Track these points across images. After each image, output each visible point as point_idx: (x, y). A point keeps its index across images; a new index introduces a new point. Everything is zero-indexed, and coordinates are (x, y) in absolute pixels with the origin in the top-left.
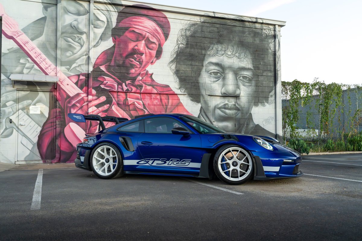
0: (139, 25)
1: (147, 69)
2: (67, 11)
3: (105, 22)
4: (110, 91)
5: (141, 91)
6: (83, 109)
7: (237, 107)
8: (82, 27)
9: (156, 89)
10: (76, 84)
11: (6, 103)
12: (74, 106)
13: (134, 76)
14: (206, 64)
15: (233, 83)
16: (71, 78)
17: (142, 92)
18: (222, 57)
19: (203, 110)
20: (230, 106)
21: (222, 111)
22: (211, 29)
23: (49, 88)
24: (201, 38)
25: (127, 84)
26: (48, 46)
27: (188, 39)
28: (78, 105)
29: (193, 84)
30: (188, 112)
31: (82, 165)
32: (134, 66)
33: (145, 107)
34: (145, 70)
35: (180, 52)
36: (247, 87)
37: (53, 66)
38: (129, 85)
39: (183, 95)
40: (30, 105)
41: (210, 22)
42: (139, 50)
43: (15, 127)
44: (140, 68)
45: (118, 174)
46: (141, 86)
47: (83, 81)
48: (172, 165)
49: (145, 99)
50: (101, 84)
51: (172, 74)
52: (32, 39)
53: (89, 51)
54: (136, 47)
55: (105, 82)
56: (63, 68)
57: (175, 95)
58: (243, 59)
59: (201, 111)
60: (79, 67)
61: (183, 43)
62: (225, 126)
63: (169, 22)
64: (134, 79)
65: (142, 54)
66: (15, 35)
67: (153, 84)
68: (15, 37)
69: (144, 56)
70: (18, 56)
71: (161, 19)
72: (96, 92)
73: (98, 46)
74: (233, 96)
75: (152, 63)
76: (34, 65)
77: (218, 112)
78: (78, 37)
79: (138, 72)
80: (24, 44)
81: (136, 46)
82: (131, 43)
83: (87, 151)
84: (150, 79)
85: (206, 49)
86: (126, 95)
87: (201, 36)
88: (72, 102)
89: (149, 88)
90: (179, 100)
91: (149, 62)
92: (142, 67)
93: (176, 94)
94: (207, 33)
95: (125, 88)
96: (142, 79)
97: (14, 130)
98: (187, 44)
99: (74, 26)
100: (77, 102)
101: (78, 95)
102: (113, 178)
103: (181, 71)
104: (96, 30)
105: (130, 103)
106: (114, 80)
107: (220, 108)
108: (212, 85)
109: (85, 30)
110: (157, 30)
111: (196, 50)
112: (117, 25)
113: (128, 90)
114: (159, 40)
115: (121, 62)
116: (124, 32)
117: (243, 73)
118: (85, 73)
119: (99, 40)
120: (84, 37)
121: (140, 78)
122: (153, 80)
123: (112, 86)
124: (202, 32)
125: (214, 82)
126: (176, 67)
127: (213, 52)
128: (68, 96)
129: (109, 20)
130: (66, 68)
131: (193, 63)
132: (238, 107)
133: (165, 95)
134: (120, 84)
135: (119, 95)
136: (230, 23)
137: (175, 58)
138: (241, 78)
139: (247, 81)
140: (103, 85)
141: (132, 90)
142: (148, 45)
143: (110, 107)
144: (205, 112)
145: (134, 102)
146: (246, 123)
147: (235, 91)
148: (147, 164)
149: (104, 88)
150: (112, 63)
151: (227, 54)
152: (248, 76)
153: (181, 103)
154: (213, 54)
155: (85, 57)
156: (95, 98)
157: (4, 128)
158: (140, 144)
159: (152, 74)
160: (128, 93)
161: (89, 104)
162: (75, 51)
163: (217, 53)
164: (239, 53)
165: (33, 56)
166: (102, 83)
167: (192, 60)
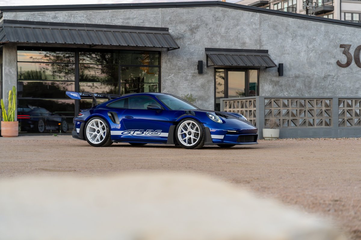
31: (78, 135)
45: (108, 141)
48: (148, 135)
83: (82, 124)
102: (103, 146)
148: (129, 135)
158: (124, 117)
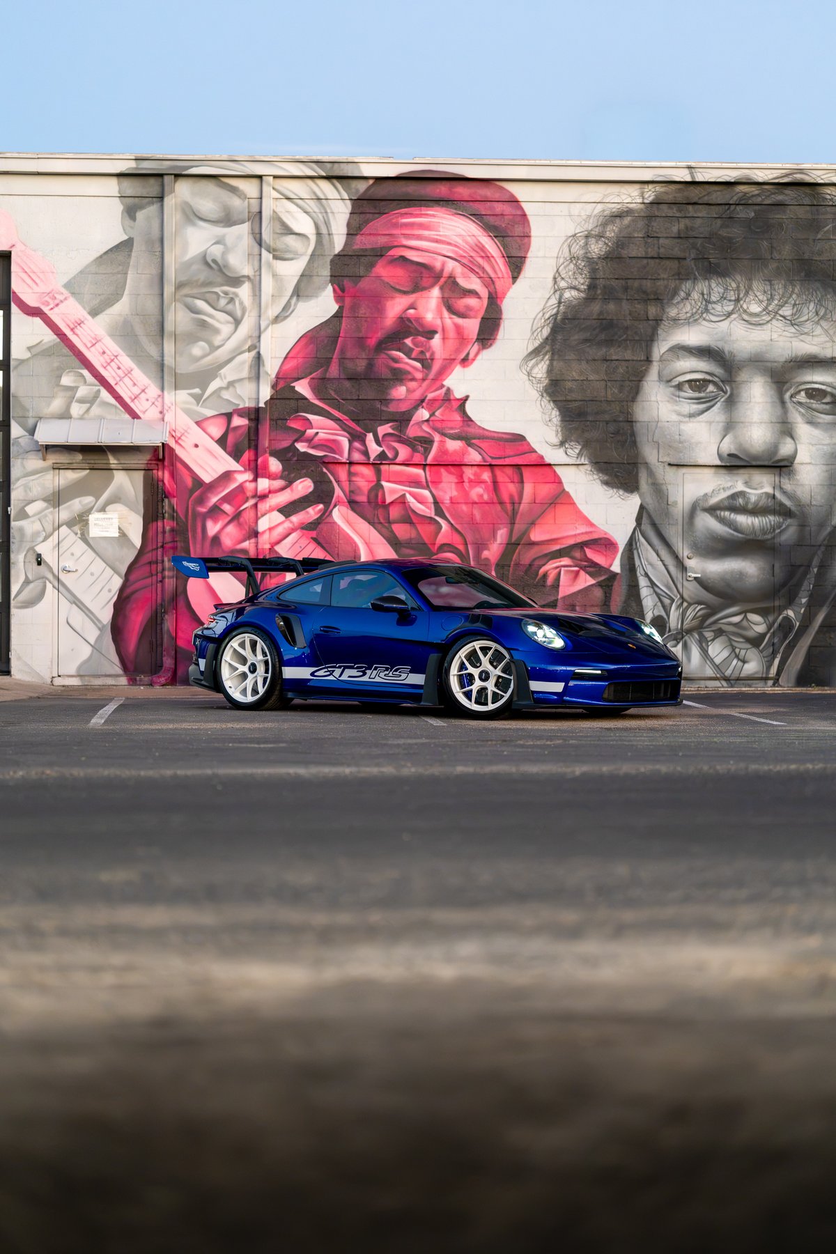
0: (419, 238)
1: (447, 383)
2: (192, 216)
3: (310, 236)
4: (324, 462)
5: (426, 459)
6: (241, 520)
7: (781, 504)
8: (239, 263)
9: (478, 449)
10: (222, 442)
11: (25, 506)
12: (215, 511)
13: (404, 407)
14: (662, 352)
15: (766, 417)
16: (205, 425)
17: (428, 462)
18: (726, 323)
19: (650, 516)
20: (753, 499)
21: (722, 521)
22: (682, 226)
23: (142, 460)
24: (645, 261)
25: (380, 435)
26: (139, 330)
27: (593, 271)
28: (227, 507)
29: (612, 428)
30: (592, 525)
31: (202, 678)
32: (404, 377)
33: (439, 512)
34: (443, 386)
35: (565, 319)
36: (826, 430)
37: (153, 390)
38: (388, 438)
39: (573, 468)
40: (89, 511)
41: (680, 200)
42: (419, 320)
43: (50, 576)
44: (424, 380)
46: (427, 442)
47: (240, 432)
48: (378, 679)
49: (441, 482)
50: (296, 441)
51: (535, 394)
52: (94, 313)
53: (259, 337)
54: (412, 311)
55: (310, 432)
56: (183, 396)
57: (547, 469)
58: (809, 325)
59: (639, 520)
60: (231, 389)
61: (575, 283)
62: (732, 572)
63: (524, 215)
64: (403, 420)
65: (430, 334)
66: (47, 304)
67: (469, 433)
68: (46, 309)
69: (436, 341)
70: (56, 365)
71: (499, 208)
72: (280, 467)
73: (286, 317)
74: (766, 463)
75: (465, 362)
76: (99, 391)
77: (707, 523)
78: (226, 293)
79: (417, 395)
80: (72, 330)
81: (412, 307)
82: (393, 298)
83: (211, 646)
84: (457, 417)
85: (660, 299)
86: (378, 473)
87: (643, 254)
88: (208, 499)
89: (453, 445)
90: (560, 482)
91: (454, 359)
92: (432, 375)
93: (549, 465)
94: (667, 242)
95: (374, 449)
96: (432, 418)
97: (49, 586)
98: (592, 287)
99: (214, 261)
100: (225, 499)
101: (227, 476)
103: (569, 385)
104: (281, 267)
105: (388, 500)
106: (338, 427)
107: (712, 510)
108: (683, 427)
109: (247, 270)
110: (482, 248)
111: (626, 306)
112: (346, 244)
113: (382, 456)
114: (489, 282)
115: (361, 365)
116: (372, 265)
117: (808, 378)
118: (249, 409)
119: (292, 296)
120: (244, 292)
121: (423, 414)
122: (467, 420)
123: (331, 446)
124: (650, 240)
125: (691, 416)
126: (550, 371)
127: (688, 308)
128: (198, 482)
129: (324, 230)
130: (191, 395)
131: (615, 353)
132: (787, 503)
133: (509, 471)
134: (359, 437)
135: (356, 474)
136: (758, 195)
137: (547, 338)
138: (802, 397)
139: (827, 407)
140: (302, 441)
141: (397, 454)
142: (452, 301)
143: (326, 513)
144: (654, 525)
145: (404, 496)
146: (816, 562)
147: (775, 448)
148: (331, 678)
149: (305, 453)
150: (334, 371)
151: (745, 311)
152: (829, 389)
153: (568, 495)
154: (689, 315)
155: (248, 357)
156: (279, 483)
157: (22, 578)
159: (467, 398)
160: (383, 467)
161: (260, 506)
162: (217, 340)
163: (707, 310)
164: (795, 305)
165: (96, 361)
166: (300, 437)
167: (609, 342)
